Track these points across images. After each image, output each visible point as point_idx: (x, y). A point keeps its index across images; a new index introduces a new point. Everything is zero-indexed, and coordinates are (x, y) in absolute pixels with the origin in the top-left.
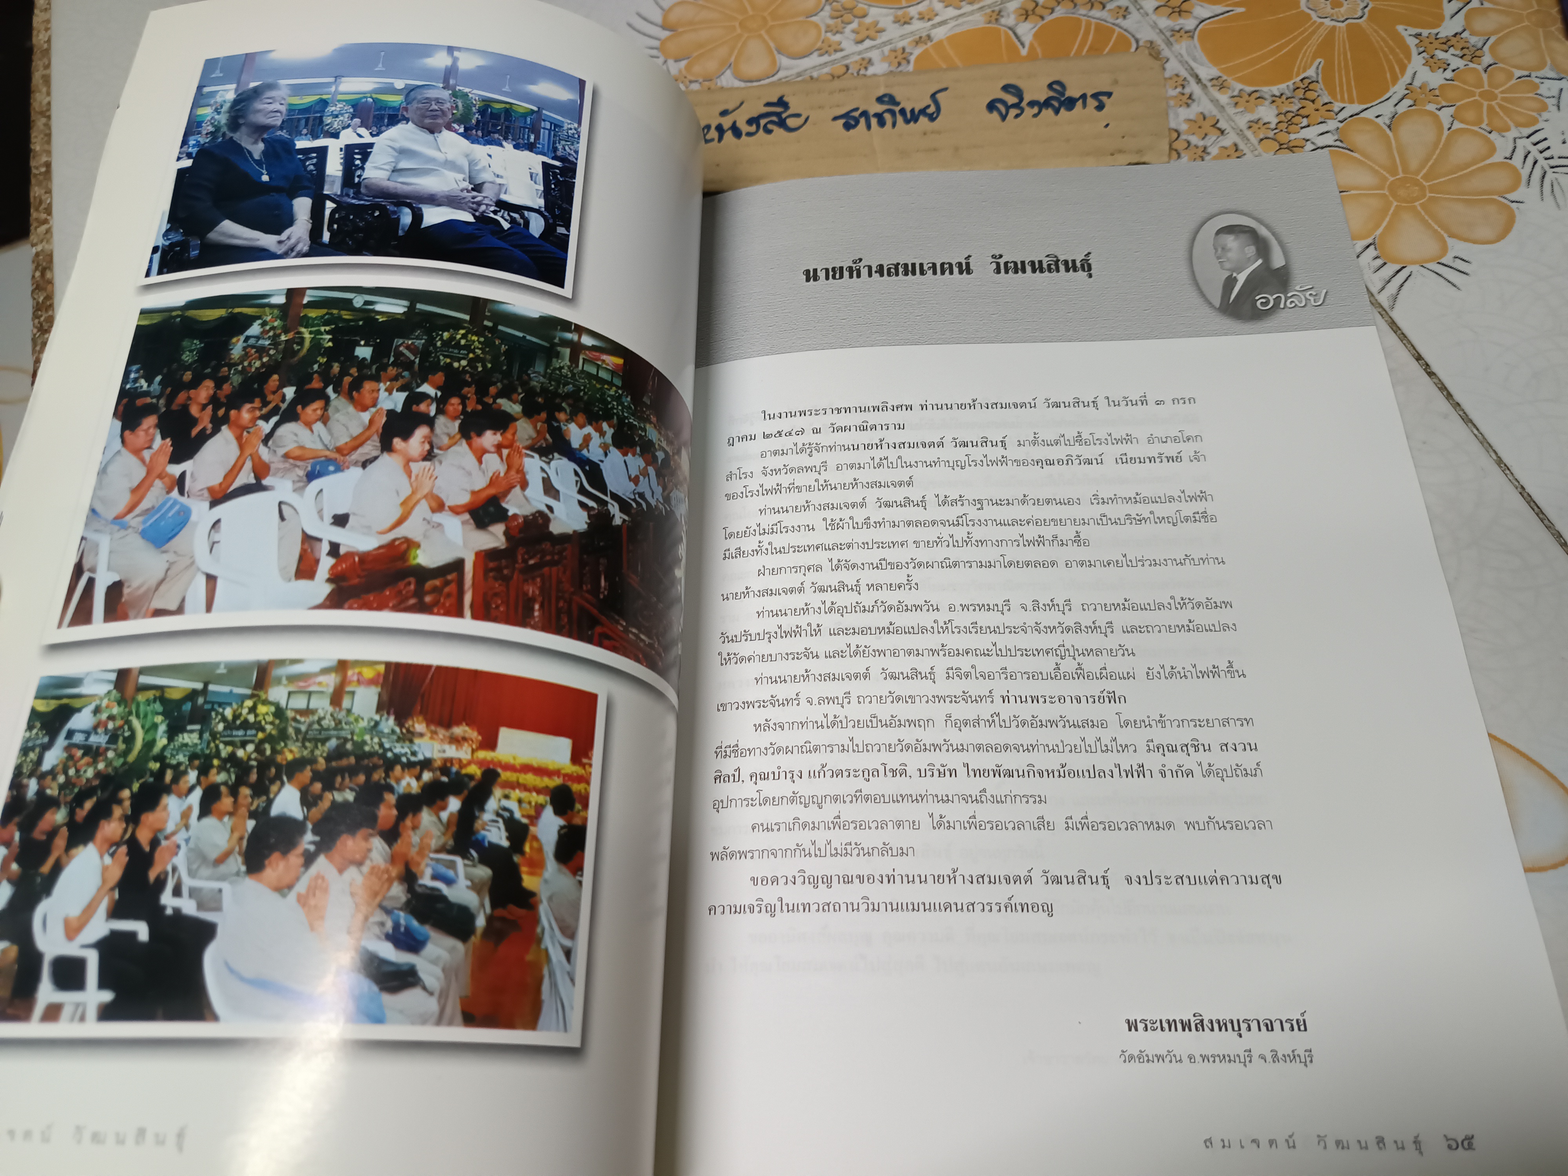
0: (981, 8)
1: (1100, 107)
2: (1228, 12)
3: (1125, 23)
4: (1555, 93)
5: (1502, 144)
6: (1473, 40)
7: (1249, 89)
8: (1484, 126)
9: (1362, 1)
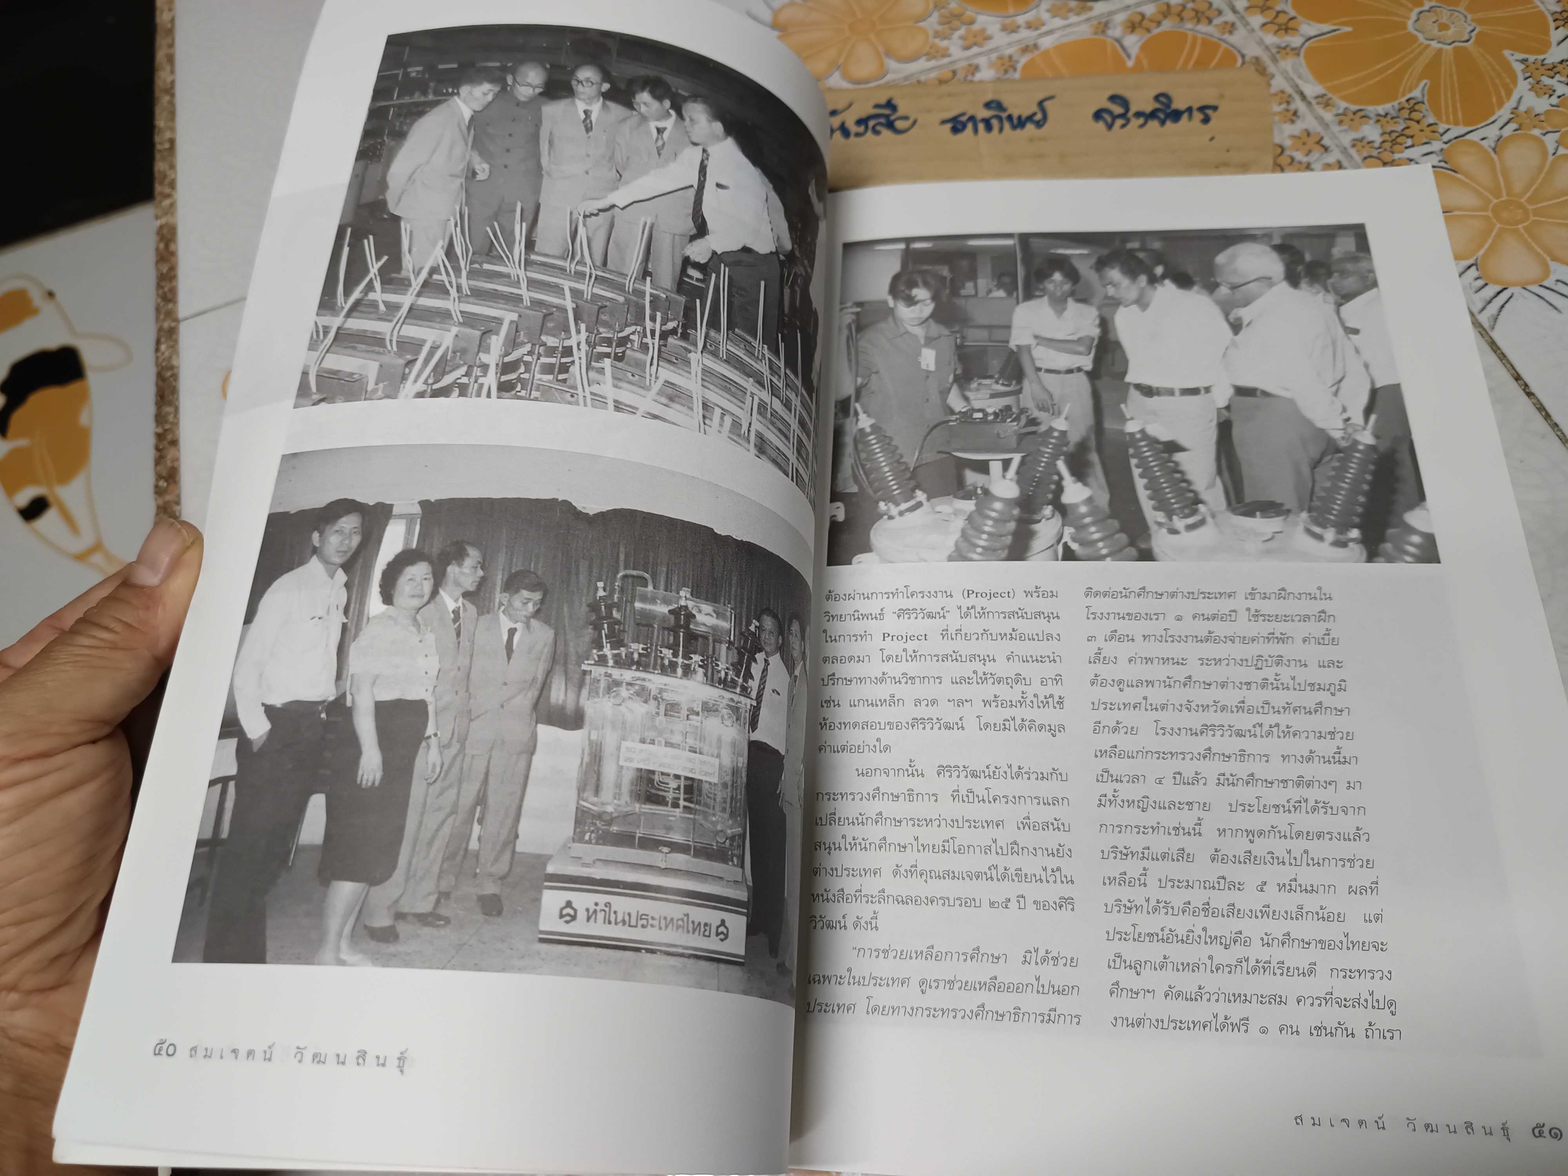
0: (1088, 19)
1: (1206, 120)
2: (1334, 31)
3: (1232, 39)
7: (1354, 108)
9: (1470, 25)
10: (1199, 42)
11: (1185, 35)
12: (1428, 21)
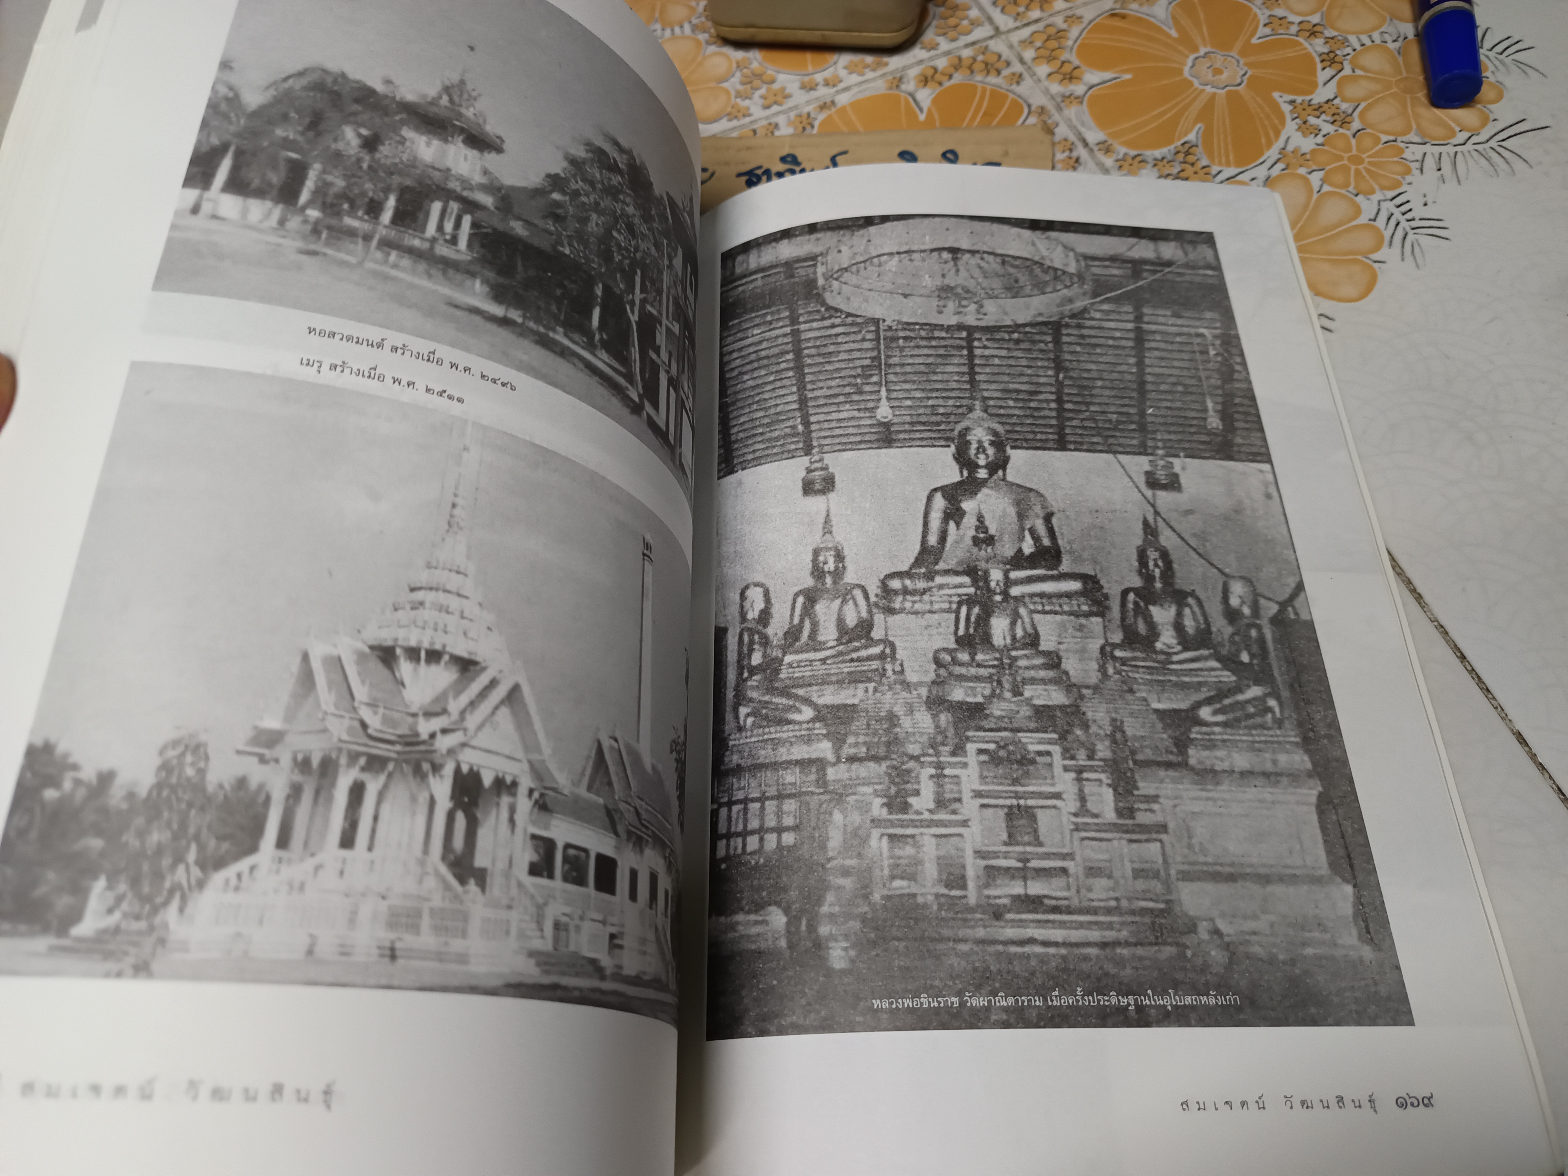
0: (884, 75)
2: (1115, 78)
3: (1019, 89)
4: (1420, 157)
5: (1368, 207)
6: (1344, 106)
7: (1133, 153)
8: (1351, 189)
9: (1242, 69)
10: (988, 93)
11: (974, 87)
12: (1203, 66)
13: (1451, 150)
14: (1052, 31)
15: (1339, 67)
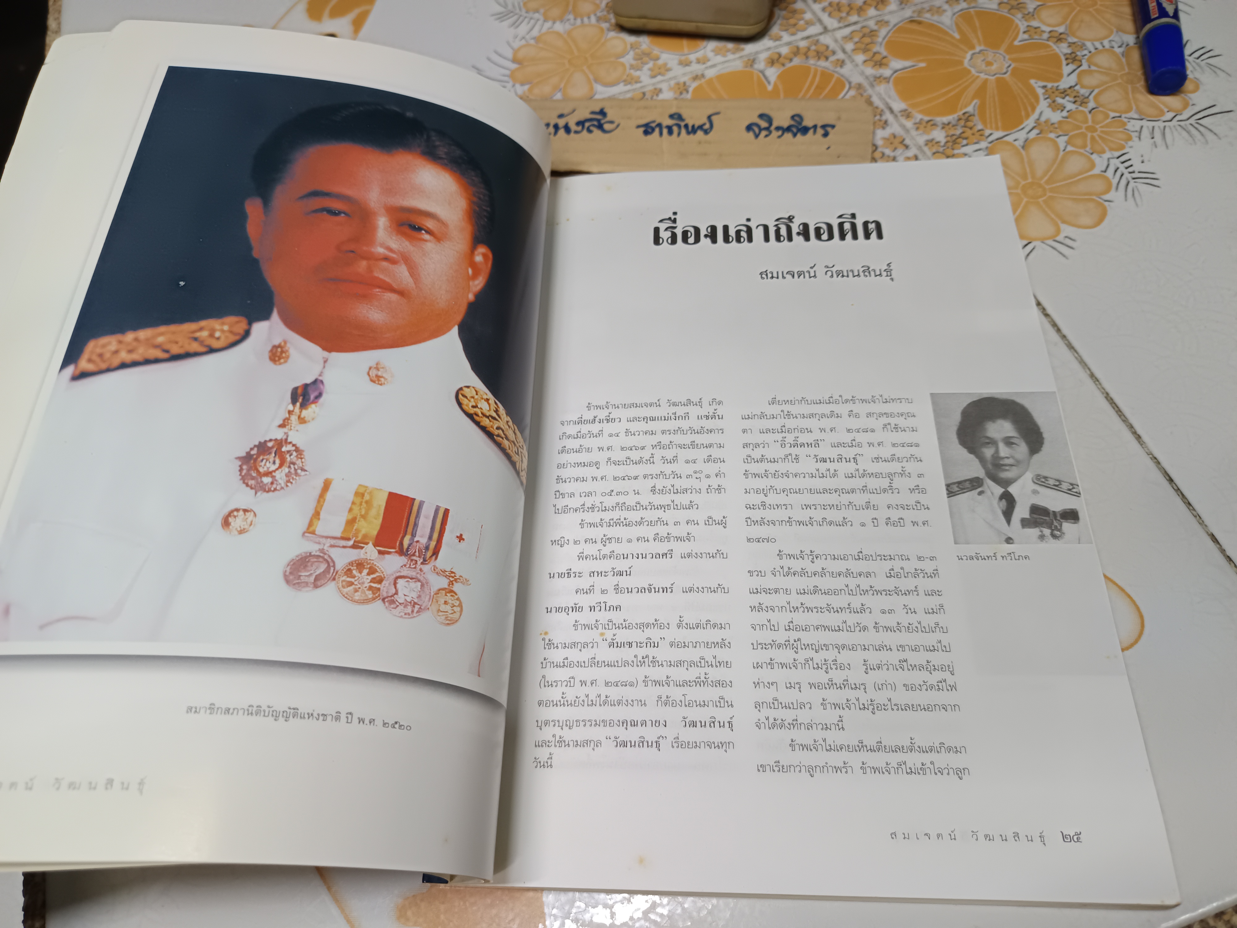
0: (741, 57)
1: (826, 135)
2: (913, 66)
3: (842, 71)
4: (1138, 129)
5: (1100, 162)
6: (1083, 91)
7: (927, 118)
8: (1088, 149)
9: (1007, 63)
10: (819, 73)
11: (809, 68)
12: (979, 60)
13: (1162, 125)
14: (867, 31)
15: (1079, 63)
